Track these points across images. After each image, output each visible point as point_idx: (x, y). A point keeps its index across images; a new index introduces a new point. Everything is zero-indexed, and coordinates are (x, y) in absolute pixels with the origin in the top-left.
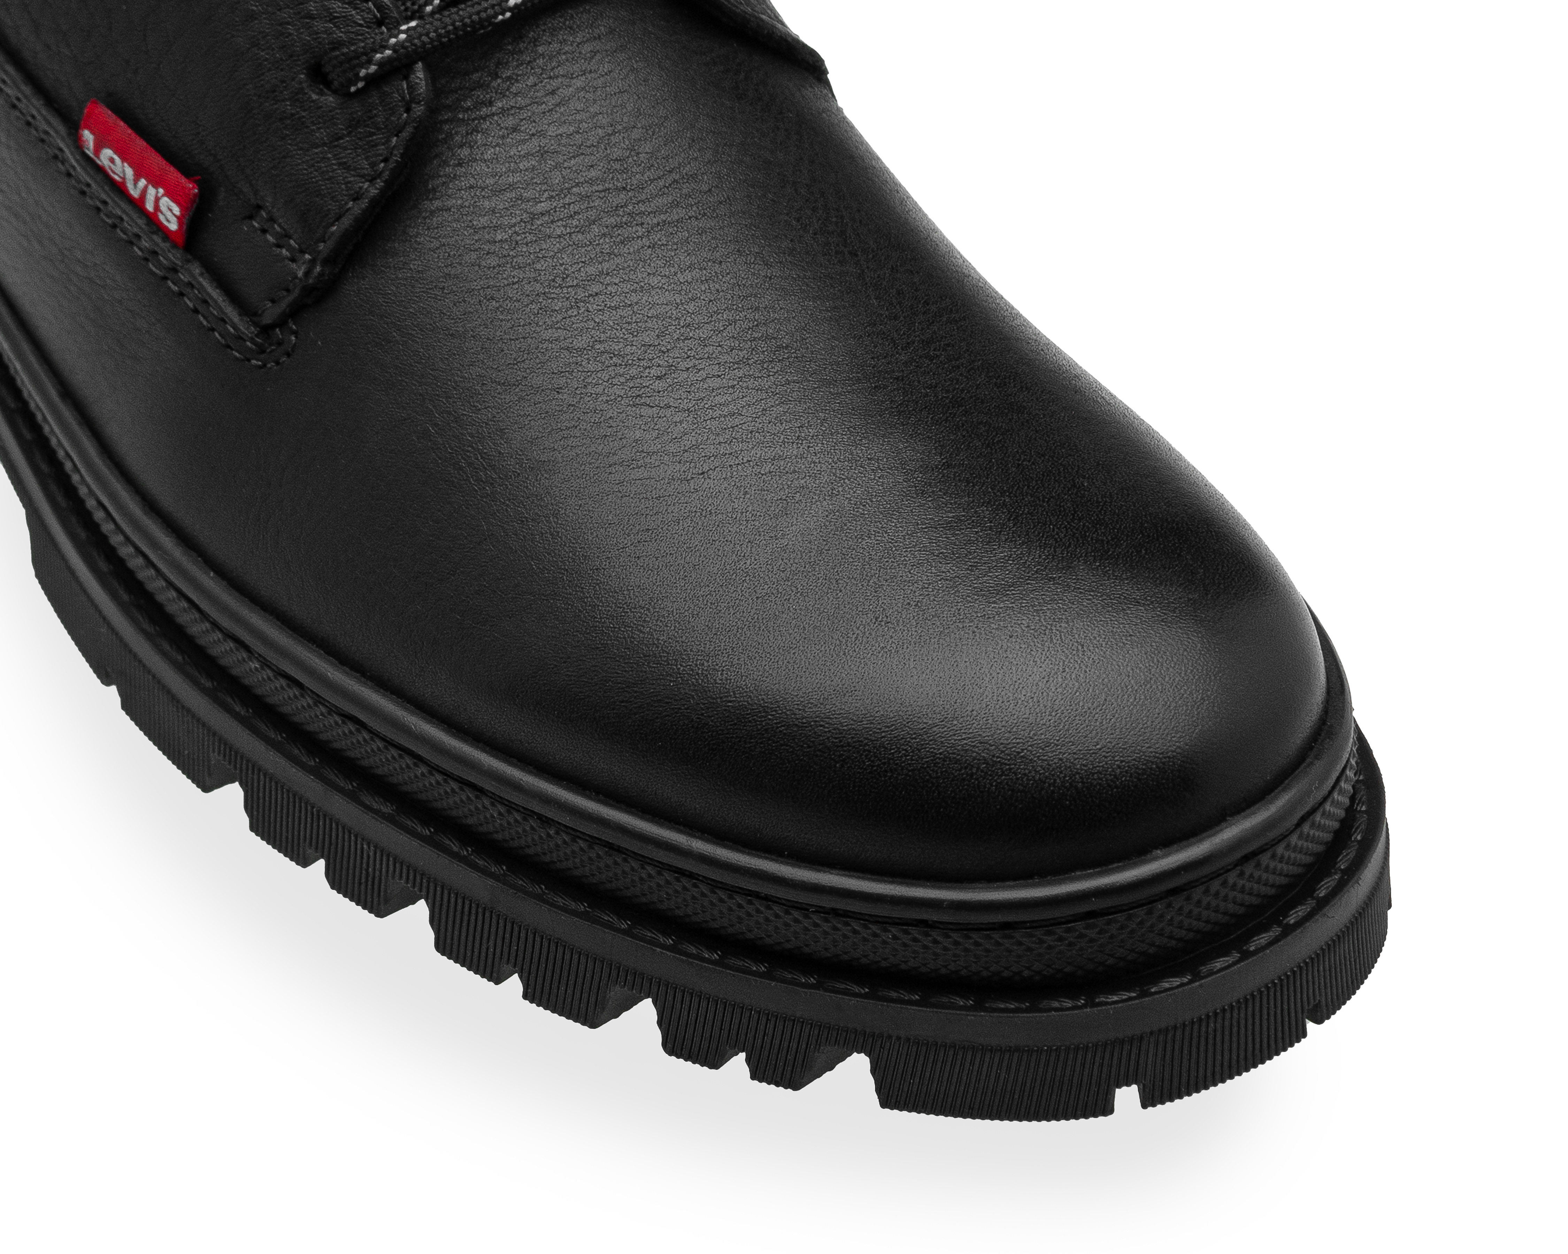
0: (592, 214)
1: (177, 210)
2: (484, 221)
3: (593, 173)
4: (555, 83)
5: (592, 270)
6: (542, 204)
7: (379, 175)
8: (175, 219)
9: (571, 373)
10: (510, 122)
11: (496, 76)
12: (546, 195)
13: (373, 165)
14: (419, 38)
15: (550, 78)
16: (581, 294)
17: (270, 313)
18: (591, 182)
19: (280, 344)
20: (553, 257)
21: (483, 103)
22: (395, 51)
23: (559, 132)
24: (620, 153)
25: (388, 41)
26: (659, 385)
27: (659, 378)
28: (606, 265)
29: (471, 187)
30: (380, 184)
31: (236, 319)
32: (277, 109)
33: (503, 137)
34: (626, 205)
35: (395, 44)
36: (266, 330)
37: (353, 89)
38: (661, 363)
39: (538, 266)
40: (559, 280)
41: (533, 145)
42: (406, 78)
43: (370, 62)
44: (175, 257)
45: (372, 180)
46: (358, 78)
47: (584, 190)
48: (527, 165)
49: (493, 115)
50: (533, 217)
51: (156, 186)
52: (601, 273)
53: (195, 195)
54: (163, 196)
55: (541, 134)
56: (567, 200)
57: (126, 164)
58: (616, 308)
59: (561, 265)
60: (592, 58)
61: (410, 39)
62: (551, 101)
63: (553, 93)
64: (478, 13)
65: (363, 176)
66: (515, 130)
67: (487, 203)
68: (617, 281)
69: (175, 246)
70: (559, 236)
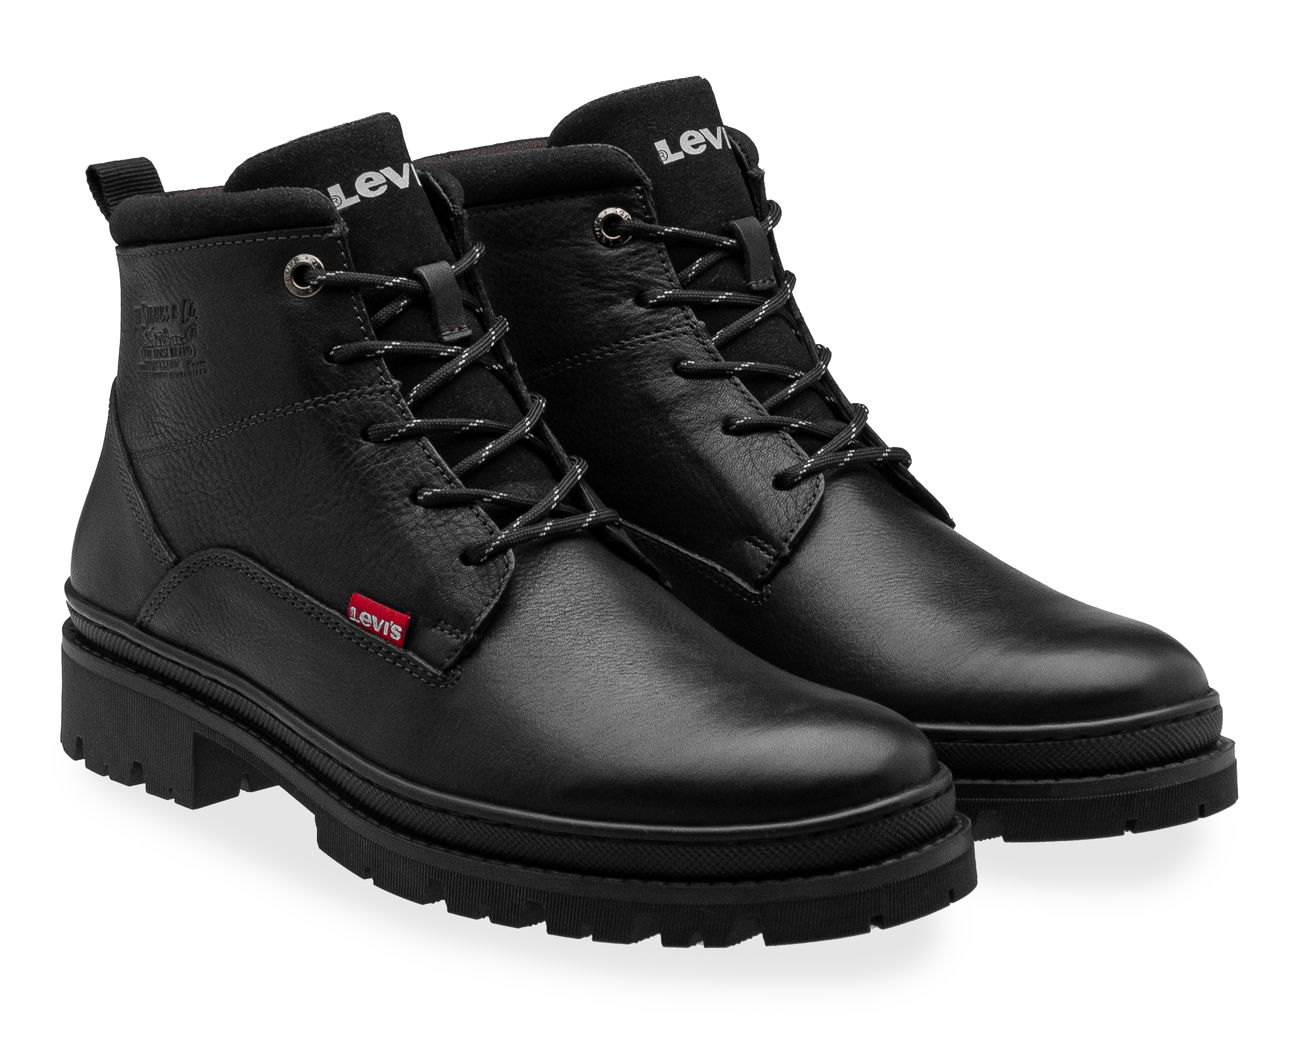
0: (590, 611)
1: (400, 629)
2: (544, 615)
3: (588, 598)
4: (566, 566)
5: (593, 630)
6: (568, 608)
7: (497, 594)
8: (399, 634)
9: (591, 665)
10: (549, 579)
11: (541, 563)
12: (569, 605)
13: (493, 591)
14: (510, 537)
15: (564, 564)
17: (448, 662)
18: (588, 601)
19: (453, 675)
20: (576, 626)
21: (537, 573)
22: (500, 542)
23: (570, 583)
24: (598, 591)
25: (497, 537)
27: (631, 664)
28: (599, 628)
29: (536, 603)
30: (498, 598)
31: (432, 669)
32: (446, 575)
33: (547, 585)
35: (500, 539)
36: (446, 672)
37: (482, 560)
39: (570, 629)
40: (580, 634)
41: (561, 587)
42: (505, 554)
43: (490, 547)
44: (401, 651)
45: (493, 597)
46: (484, 555)
47: (585, 603)
48: (559, 594)
49: (541, 577)
50: (565, 612)
51: (389, 621)
52: (598, 631)
53: (409, 619)
54: (393, 624)
55: (563, 583)
56: (578, 607)
57: (373, 616)
59: (580, 629)
61: (506, 537)
62: (566, 572)
63: (566, 569)
64: (533, 530)
65: (490, 596)
66: (551, 582)
67: (543, 608)
69: (399, 646)
70: (577, 619)
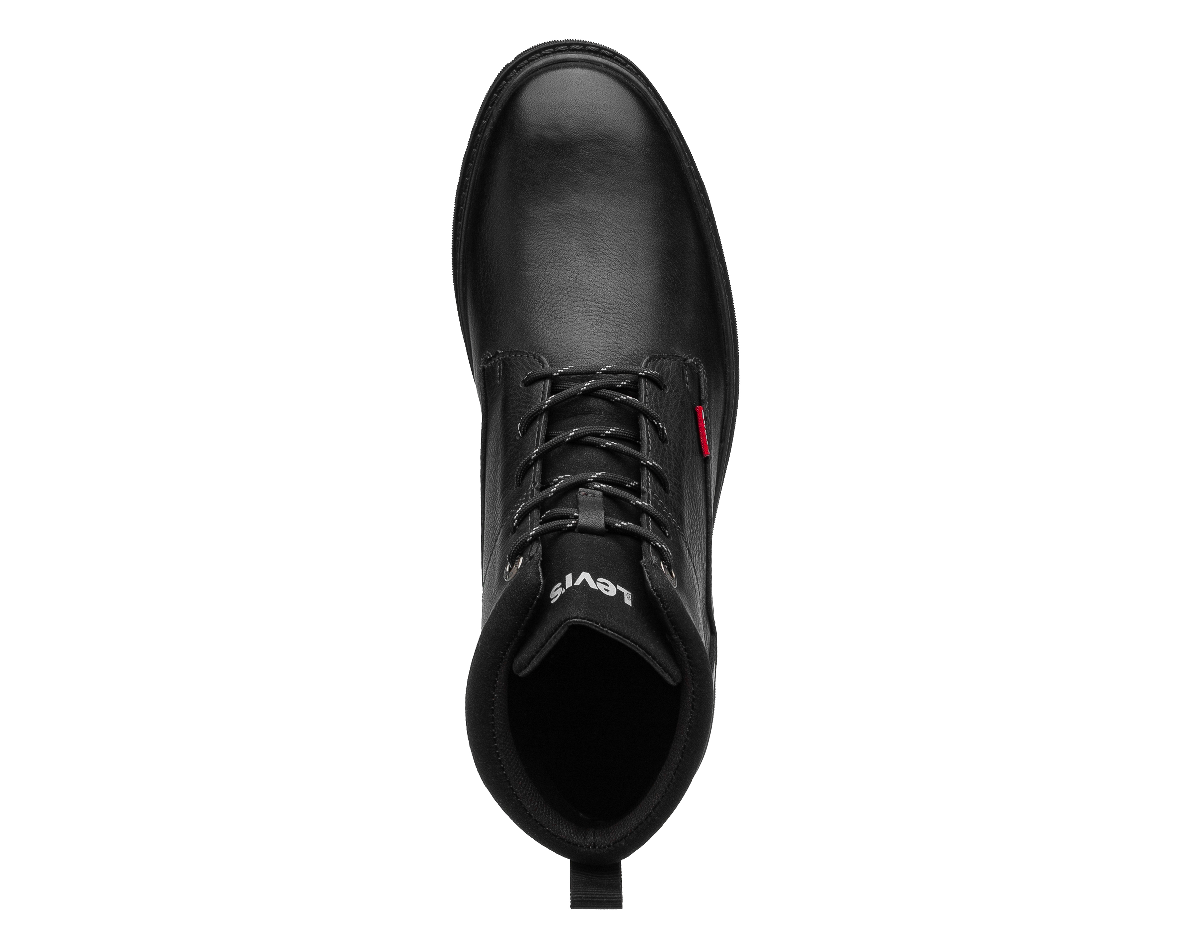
2: (641, 334)
3: (607, 325)
6: (625, 326)
10: (620, 350)
12: (623, 328)
15: (603, 355)
16: (630, 298)
18: (609, 324)
20: (631, 312)
23: (609, 340)
24: (597, 327)
26: (628, 263)
28: (620, 301)
34: (604, 313)
38: (623, 268)
39: (636, 313)
40: (633, 305)
41: (618, 341)
47: (612, 322)
48: (622, 338)
52: (622, 300)
55: (614, 342)
56: (618, 323)
58: (625, 289)
59: (630, 309)
60: (589, 354)
63: (605, 351)
66: (620, 348)
68: (620, 295)
70: (626, 316)
